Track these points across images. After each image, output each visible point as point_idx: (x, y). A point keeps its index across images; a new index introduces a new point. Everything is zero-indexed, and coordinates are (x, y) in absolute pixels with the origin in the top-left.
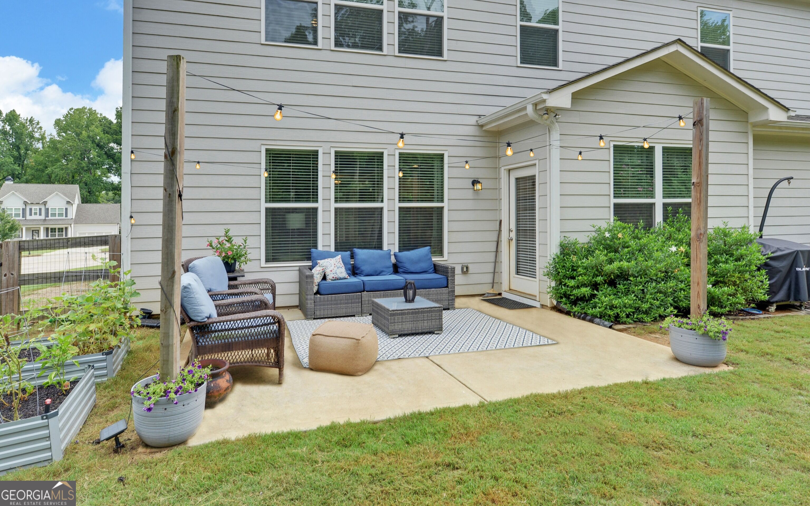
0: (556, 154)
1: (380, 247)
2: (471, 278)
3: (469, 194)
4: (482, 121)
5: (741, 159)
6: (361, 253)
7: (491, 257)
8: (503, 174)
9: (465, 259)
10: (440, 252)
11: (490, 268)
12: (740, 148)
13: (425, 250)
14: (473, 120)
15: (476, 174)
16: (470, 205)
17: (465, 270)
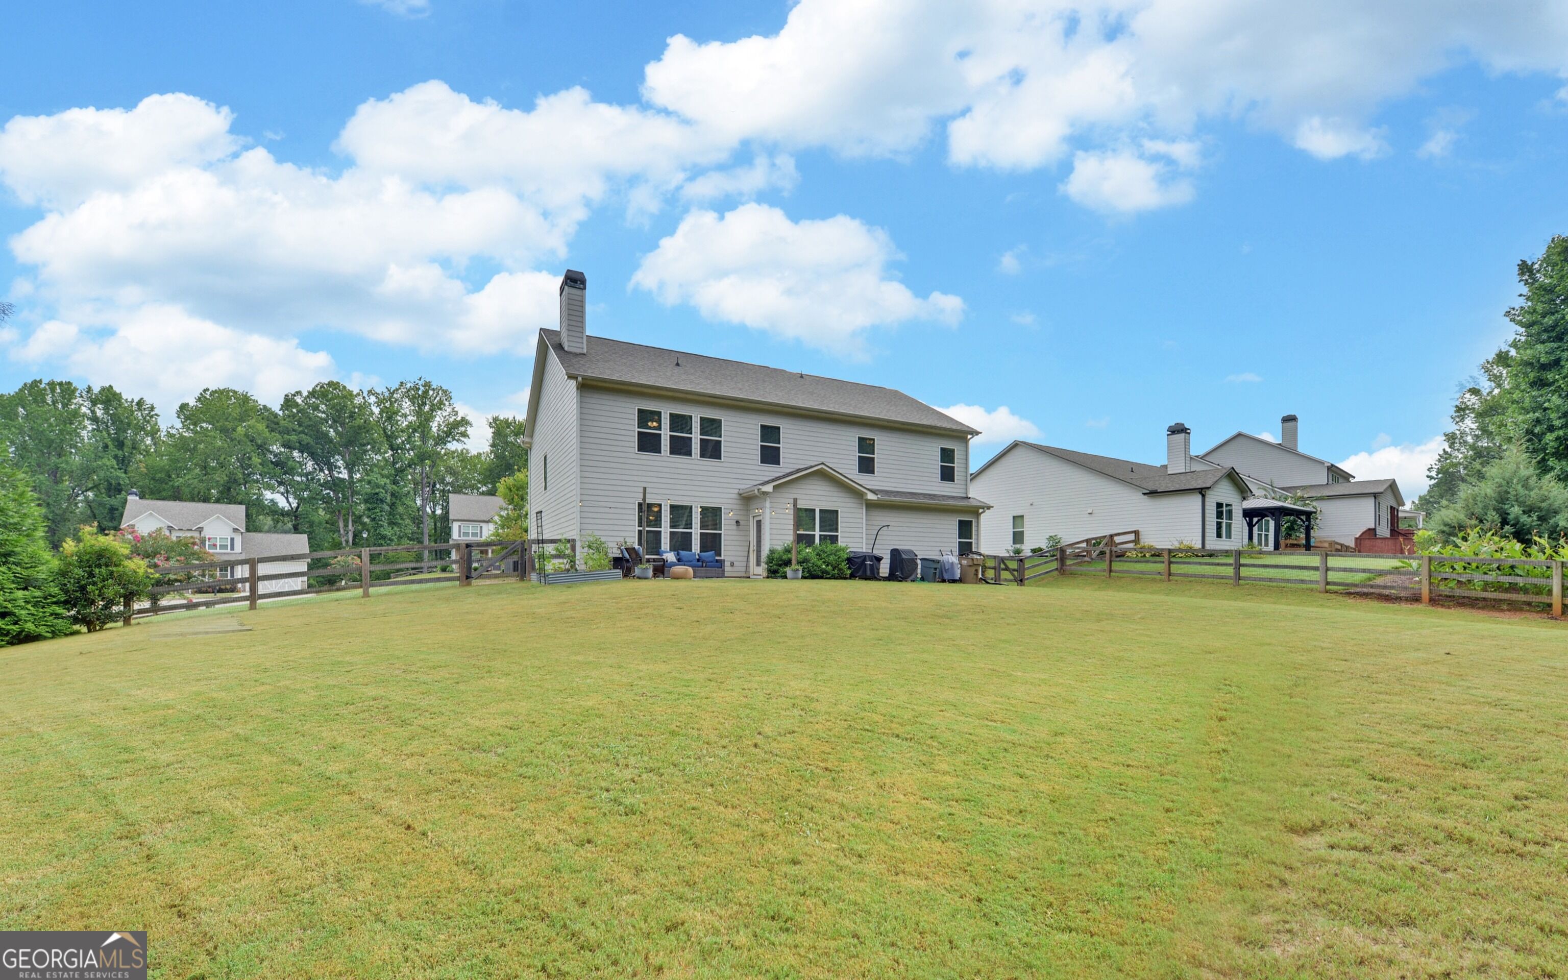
0: (768, 511)
1: (691, 550)
2: (735, 569)
3: (735, 527)
4: (741, 492)
5: (860, 516)
6: (683, 553)
7: (745, 559)
8: (751, 519)
9: (732, 559)
10: (720, 555)
11: (745, 564)
12: (860, 511)
13: (712, 553)
14: (736, 491)
15: (738, 518)
16: (735, 533)
17: (732, 564)
